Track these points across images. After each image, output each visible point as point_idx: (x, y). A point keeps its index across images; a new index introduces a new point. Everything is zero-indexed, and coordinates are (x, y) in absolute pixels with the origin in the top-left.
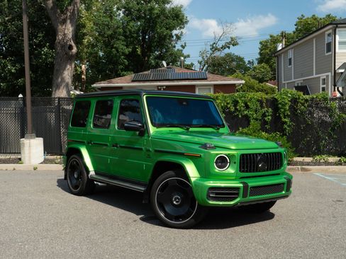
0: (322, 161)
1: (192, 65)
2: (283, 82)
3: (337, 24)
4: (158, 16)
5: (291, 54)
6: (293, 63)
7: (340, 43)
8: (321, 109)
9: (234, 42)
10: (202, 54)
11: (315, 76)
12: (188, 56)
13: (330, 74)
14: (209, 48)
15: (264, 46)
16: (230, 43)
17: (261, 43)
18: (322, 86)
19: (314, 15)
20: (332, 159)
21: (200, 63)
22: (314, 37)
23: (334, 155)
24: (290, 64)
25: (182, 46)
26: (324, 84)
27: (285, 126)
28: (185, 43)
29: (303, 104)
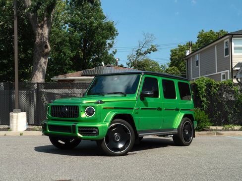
0: (230, 128)
2: (192, 79)
3: (232, 35)
5: (198, 57)
6: (199, 64)
7: (235, 48)
8: (228, 92)
9: (153, 49)
10: (129, 57)
11: (217, 73)
13: (228, 71)
14: (135, 53)
15: (174, 53)
16: (151, 50)
17: (171, 51)
19: (211, 31)
20: (237, 127)
21: (128, 64)
22: (216, 45)
23: (238, 125)
24: (197, 65)
26: (224, 78)
27: (203, 104)
28: (116, 50)
29: (215, 88)
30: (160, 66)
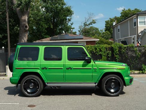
0: (132, 73)
1: (76, 32)
2: (116, 39)
3: (138, 14)
4: (60, 10)
5: (119, 27)
6: (120, 31)
7: (140, 22)
9: (94, 22)
10: (80, 27)
11: (129, 37)
12: (74, 28)
13: (136, 36)
14: (83, 25)
16: (92, 22)
17: (106, 22)
18: (132, 41)
19: (129, 9)
20: (136, 72)
21: (79, 31)
22: (129, 20)
23: (137, 70)
24: (119, 31)
25: (71, 24)
26: (133, 40)
28: (73, 23)
30: (100, 31)
